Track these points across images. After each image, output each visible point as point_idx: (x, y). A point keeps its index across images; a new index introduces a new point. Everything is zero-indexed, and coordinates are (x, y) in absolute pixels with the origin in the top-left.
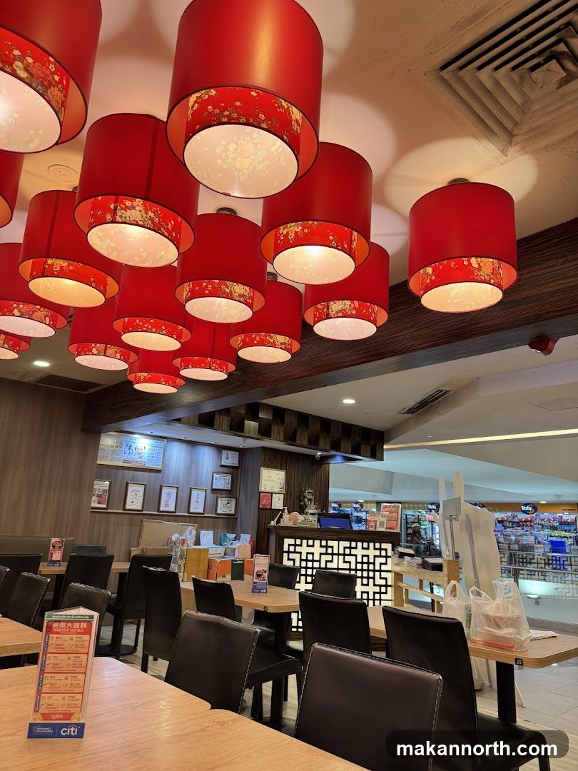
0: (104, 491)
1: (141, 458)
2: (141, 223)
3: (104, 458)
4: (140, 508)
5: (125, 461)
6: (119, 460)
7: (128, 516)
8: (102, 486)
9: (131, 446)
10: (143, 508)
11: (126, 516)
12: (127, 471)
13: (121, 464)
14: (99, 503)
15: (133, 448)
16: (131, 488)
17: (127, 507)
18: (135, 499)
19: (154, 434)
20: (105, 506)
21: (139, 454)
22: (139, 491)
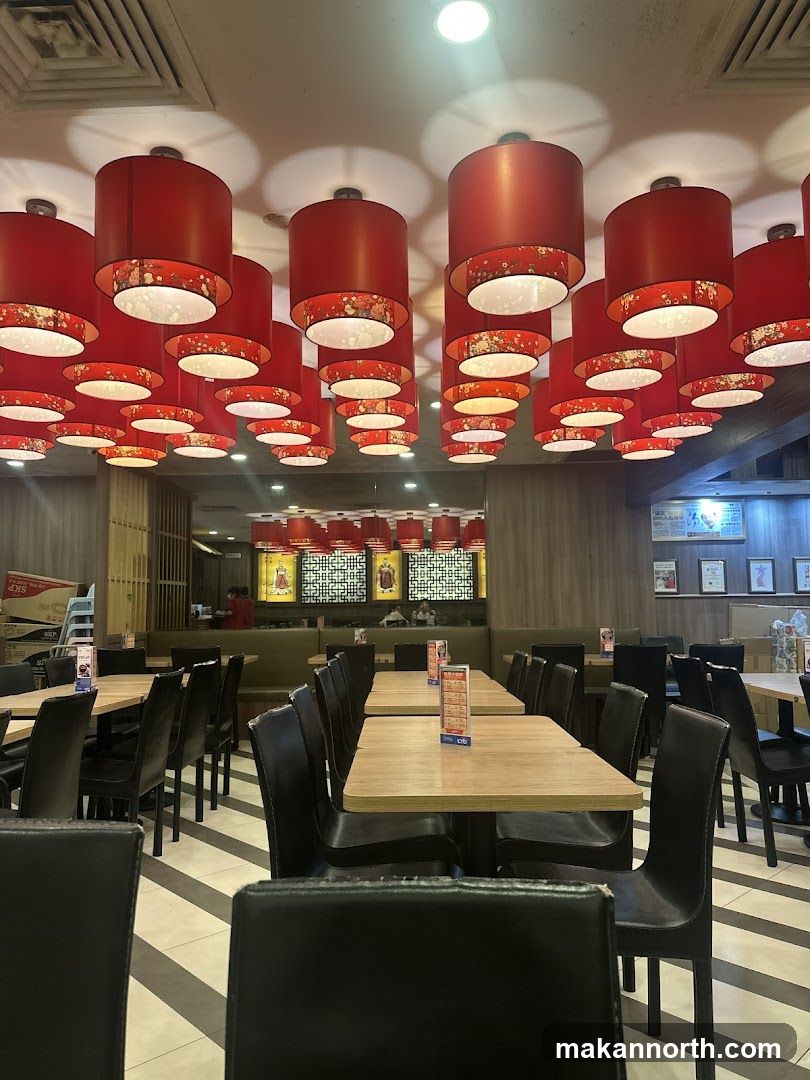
0: (671, 572)
1: (711, 527)
2: (488, 350)
3: (661, 533)
4: (723, 590)
5: (690, 534)
6: (683, 534)
7: (710, 601)
8: (667, 567)
9: (695, 514)
10: (726, 588)
11: (705, 601)
12: (696, 546)
13: (684, 538)
14: (667, 587)
15: (699, 516)
16: (705, 566)
17: (704, 590)
18: (713, 578)
19: (721, 494)
20: (675, 590)
21: (708, 523)
22: (717, 569)
